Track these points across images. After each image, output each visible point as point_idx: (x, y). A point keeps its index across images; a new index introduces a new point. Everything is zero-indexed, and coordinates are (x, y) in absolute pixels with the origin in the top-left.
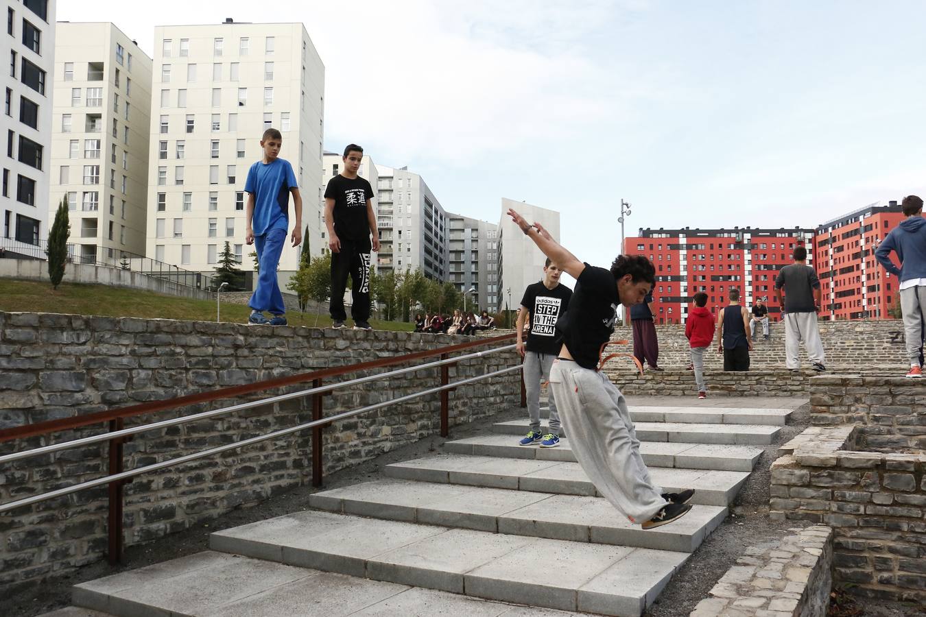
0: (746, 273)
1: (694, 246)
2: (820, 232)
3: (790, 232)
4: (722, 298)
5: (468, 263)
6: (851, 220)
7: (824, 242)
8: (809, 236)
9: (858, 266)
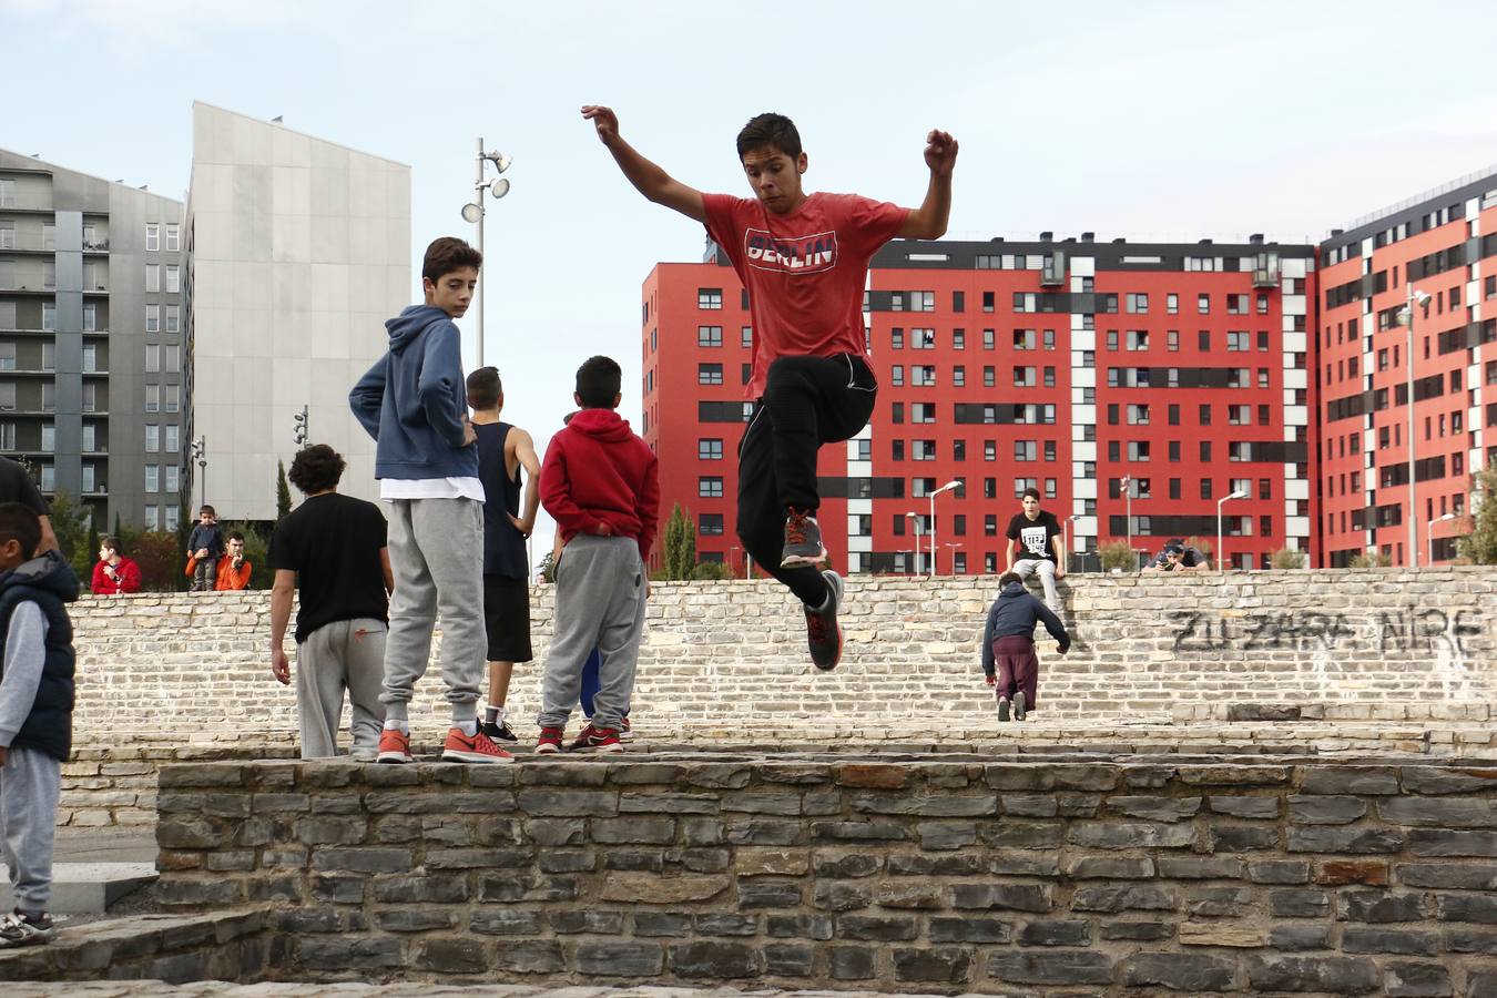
0: (1077, 396)
1: (897, 300)
2: (1333, 255)
3: (1231, 255)
4: (992, 482)
5: (69, 342)
6: (1439, 214)
7: (1348, 293)
8: (1297, 268)
9: (1457, 376)
